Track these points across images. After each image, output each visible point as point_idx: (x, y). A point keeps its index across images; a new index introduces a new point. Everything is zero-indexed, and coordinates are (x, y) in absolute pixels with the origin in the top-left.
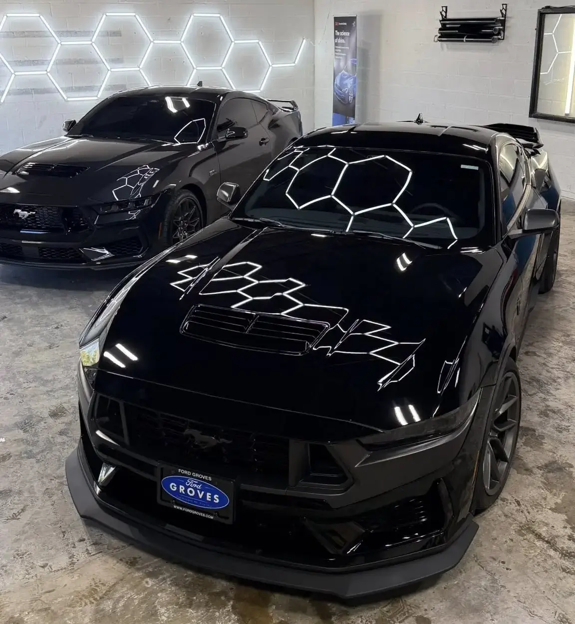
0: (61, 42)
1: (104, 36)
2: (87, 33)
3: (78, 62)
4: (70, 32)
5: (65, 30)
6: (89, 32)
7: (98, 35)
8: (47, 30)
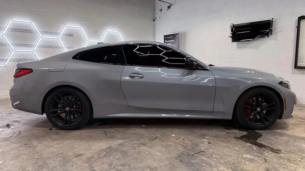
0: (42, 36)
1: (65, 36)
2: (56, 34)
3: (50, 47)
4: (47, 32)
5: (45, 31)
6: (57, 33)
7: (61, 35)
8: (35, 30)
